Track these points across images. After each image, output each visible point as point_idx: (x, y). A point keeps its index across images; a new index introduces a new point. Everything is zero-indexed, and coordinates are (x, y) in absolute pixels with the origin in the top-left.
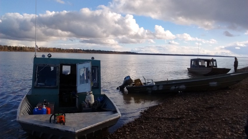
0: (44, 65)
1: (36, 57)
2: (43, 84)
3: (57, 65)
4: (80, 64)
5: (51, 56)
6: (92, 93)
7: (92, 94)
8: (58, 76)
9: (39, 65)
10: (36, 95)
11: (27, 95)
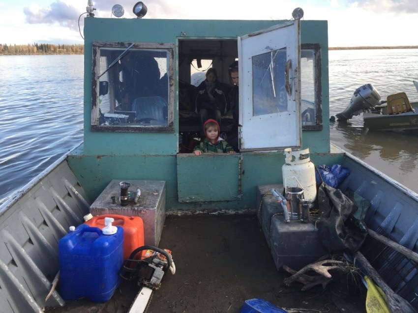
0: (122, 45)
1: (91, 15)
2: (123, 116)
3: (167, 46)
4: (250, 36)
5: (143, 12)
6: (306, 156)
7: (309, 159)
8: (173, 88)
9: (105, 45)
10: (98, 157)
11: (68, 156)
